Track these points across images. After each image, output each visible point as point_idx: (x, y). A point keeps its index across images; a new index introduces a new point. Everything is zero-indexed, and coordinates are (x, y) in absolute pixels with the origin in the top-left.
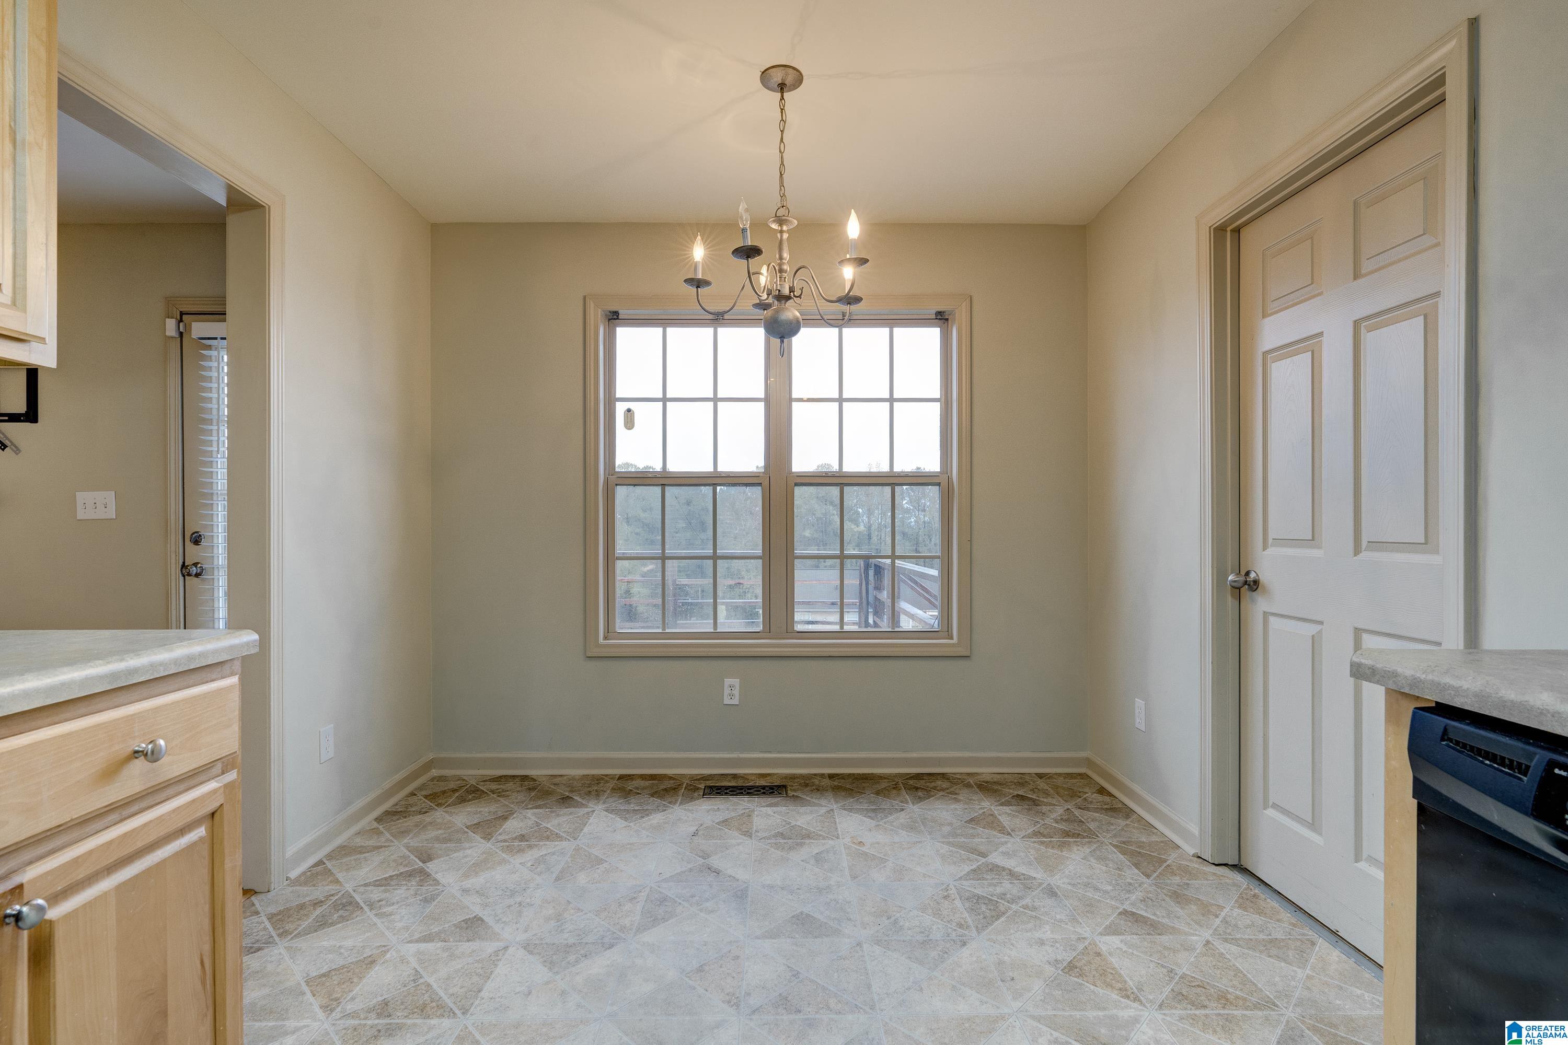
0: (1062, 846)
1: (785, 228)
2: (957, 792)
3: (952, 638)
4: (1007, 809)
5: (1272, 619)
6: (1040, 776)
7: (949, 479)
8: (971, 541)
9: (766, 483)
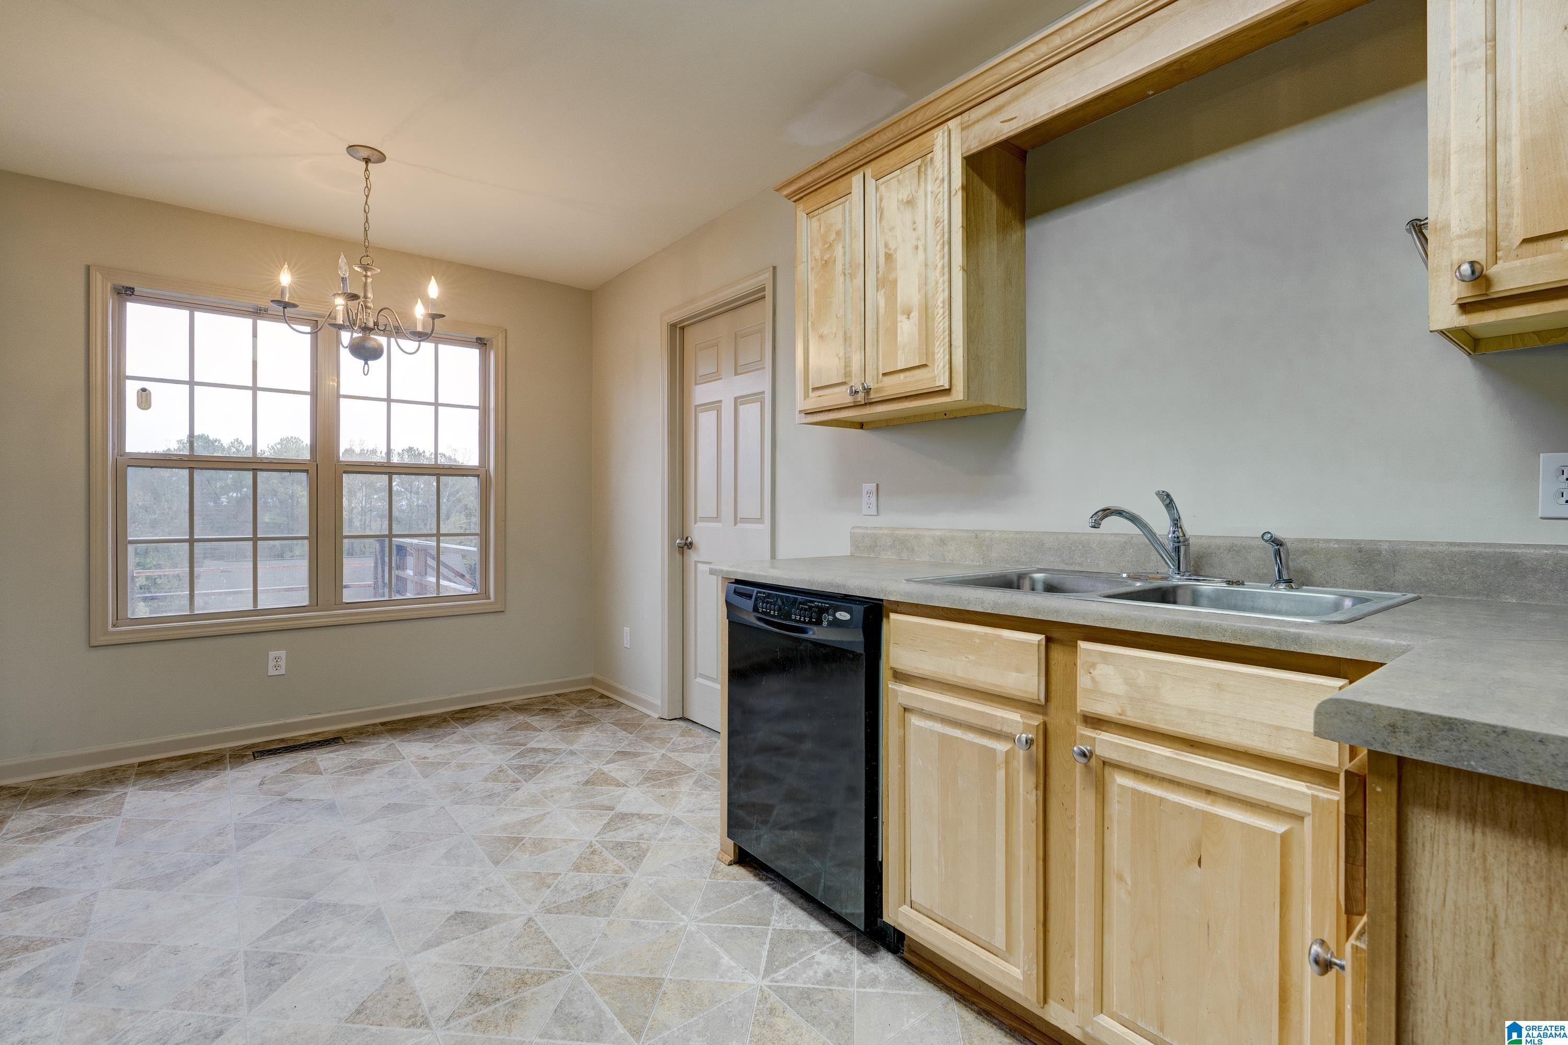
0: (577, 730)
1: (369, 274)
2: (497, 714)
3: (489, 598)
4: (537, 718)
5: (699, 565)
6: (559, 695)
7: (487, 472)
8: (505, 521)
9: (313, 471)
